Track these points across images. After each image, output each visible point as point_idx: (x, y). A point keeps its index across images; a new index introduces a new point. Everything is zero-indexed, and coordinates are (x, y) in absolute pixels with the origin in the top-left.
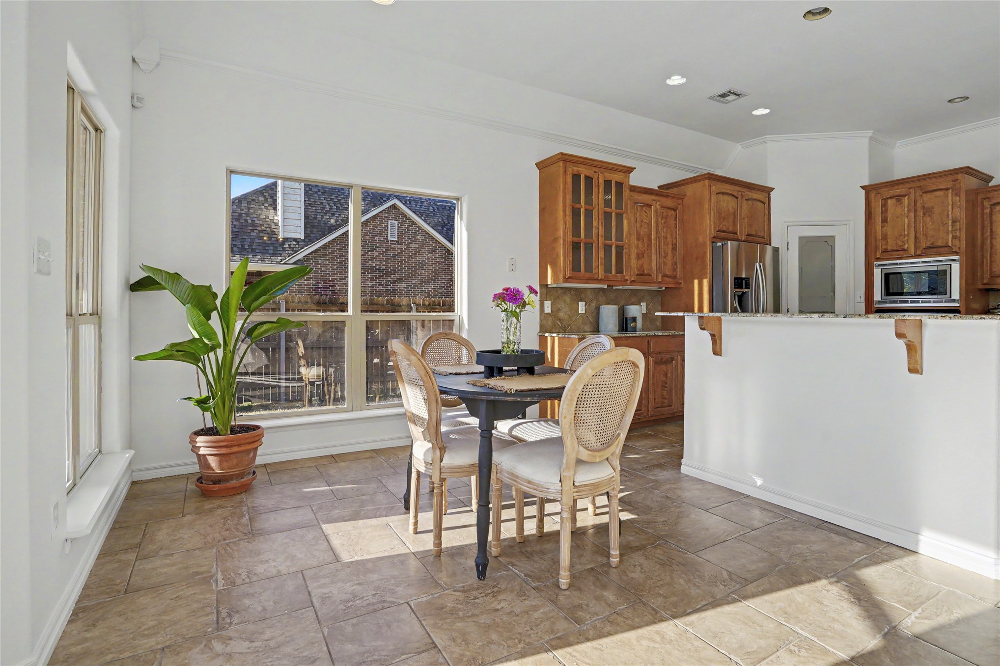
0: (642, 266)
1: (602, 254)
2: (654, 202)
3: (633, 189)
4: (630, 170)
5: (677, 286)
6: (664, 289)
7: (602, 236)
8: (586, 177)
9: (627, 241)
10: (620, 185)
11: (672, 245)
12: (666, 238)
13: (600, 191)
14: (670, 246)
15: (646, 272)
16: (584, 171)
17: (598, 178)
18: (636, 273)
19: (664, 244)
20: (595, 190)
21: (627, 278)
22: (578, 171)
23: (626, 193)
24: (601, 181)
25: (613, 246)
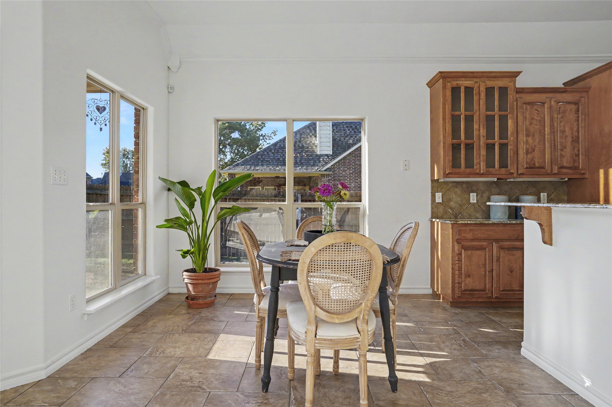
0: (532, 159)
1: (483, 152)
2: (548, 99)
3: (520, 91)
4: (516, 74)
5: (581, 177)
6: (567, 179)
7: (484, 136)
8: (466, 88)
9: (512, 139)
10: (503, 91)
11: (573, 138)
12: (564, 132)
13: (481, 97)
14: (569, 139)
15: (537, 165)
16: (465, 83)
17: (479, 87)
18: (525, 167)
19: (561, 137)
20: (476, 98)
21: (512, 171)
22: (457, 84)
23: (511, 96)
24: (483, 89)
25: (496, 144)
